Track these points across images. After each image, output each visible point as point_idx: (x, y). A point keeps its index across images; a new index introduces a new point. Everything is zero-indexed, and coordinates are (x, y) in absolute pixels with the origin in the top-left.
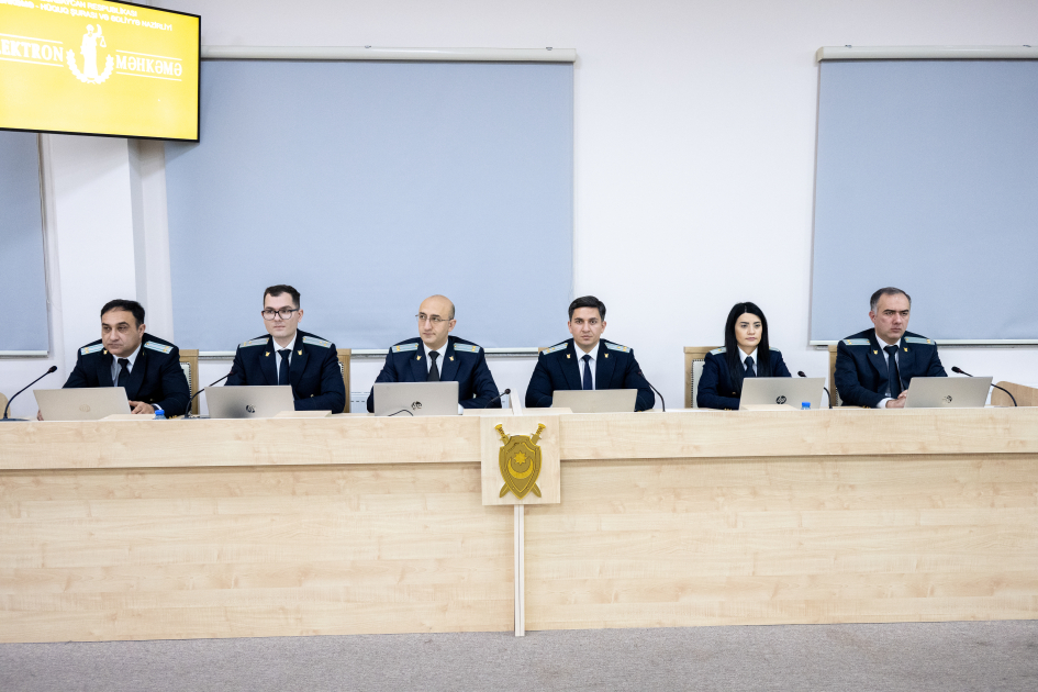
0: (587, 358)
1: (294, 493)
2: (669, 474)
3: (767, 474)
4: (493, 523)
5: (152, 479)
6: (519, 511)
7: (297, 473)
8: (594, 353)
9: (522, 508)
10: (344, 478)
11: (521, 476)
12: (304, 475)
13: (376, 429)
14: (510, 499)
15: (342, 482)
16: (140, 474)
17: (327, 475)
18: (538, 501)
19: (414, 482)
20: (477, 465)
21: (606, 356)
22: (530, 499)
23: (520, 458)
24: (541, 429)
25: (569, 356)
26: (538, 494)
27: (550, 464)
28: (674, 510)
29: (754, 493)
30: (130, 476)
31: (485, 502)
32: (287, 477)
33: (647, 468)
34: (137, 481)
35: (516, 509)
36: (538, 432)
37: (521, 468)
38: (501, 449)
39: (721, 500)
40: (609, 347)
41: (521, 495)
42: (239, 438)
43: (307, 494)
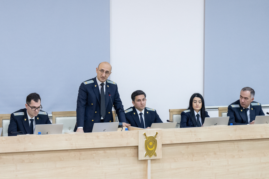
0: (141, 114)
1: (80, 159)
2: (191, 148)
3: (219, 147)
4: (139, 167)
5: (37, 156)
6: (149, 162)
7: (81, 152)
8: (143, 112)
9: (150, 161)
10: (95, 153)
11: (151, 149)
12: (83, 153)
13: (107, 136)
14: (147, 158)
15: (94, 155)
16: (33, 154)
17: (90, 152)
18: (155, 158)
19: (116, 154)
20: (137, 147)
21: (148, 113)
22: (153, 157)
23: (151, 144)
24: (157, 134)
25: (134, 114)
26: (155, 155)
27: (159, 145)
28: (192, 160)
29: (215, 154)
30: (30, 155)
31: (140, 159)
32: (77, 153)
33: (184, 147)
34: (32, 156)
35: (148, 161)
36: (156, 135)
37: (151, 147)
38: (146, 141)
39: (206, 156)
40: (148, 109)
41: (150, 156)
42: (67, 140)
43: (84, 159)
